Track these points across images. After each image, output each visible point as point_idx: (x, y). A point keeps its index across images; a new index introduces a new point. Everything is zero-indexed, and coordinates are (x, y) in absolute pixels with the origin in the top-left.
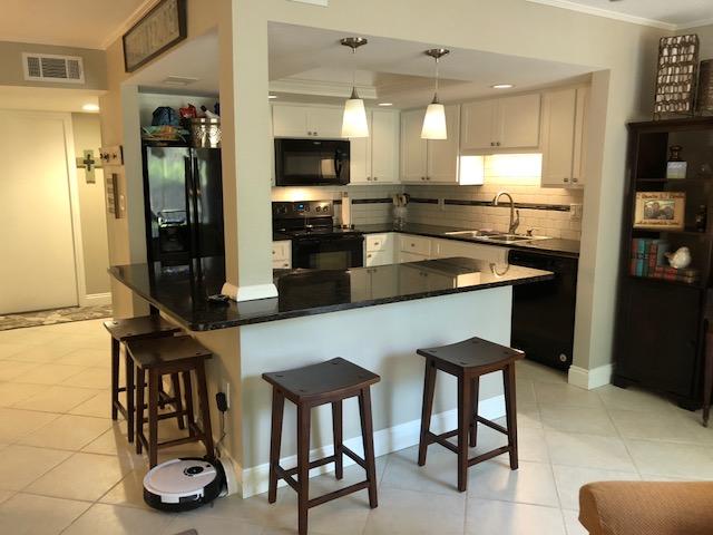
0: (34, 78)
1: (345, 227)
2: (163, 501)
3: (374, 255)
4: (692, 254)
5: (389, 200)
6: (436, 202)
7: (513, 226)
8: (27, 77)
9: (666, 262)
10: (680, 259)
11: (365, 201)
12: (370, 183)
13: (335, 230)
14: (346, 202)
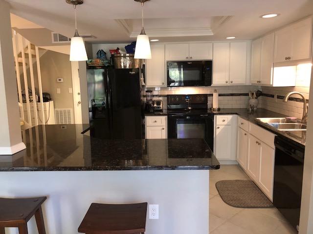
0: (56, 42)
1: (214, 110)
3: (221, 127)
5: (247, 95)
6: (273, 96)
8: (53, 42)
11: (232, 95)
12: (228, 84)
13: (209, 111)
14: (215, 95)
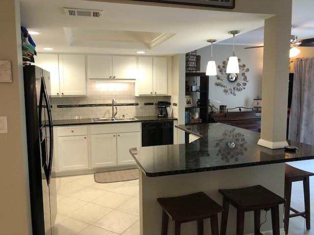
7: (114, 115)
9: (193, 118)
10: (197, 116)
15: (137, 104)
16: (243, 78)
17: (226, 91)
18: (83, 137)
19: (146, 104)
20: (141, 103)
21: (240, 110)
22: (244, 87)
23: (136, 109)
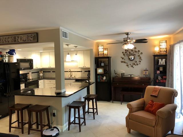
1: (30, 79)
2: (53, 136)
4: (106, 77)
5: (38, 72)
6: (50, 72)
7: (71, 76)
9: (102, 79)
10: (105, 78)
14: (30, 73)
15: (82, 71)
16: (139, 58)
17: (128, 66)
18: (53, 84)
19: (85, 71)
20: (83, 71)
21: (131, 76)
22: (139, 63)
23: (81, 74)
